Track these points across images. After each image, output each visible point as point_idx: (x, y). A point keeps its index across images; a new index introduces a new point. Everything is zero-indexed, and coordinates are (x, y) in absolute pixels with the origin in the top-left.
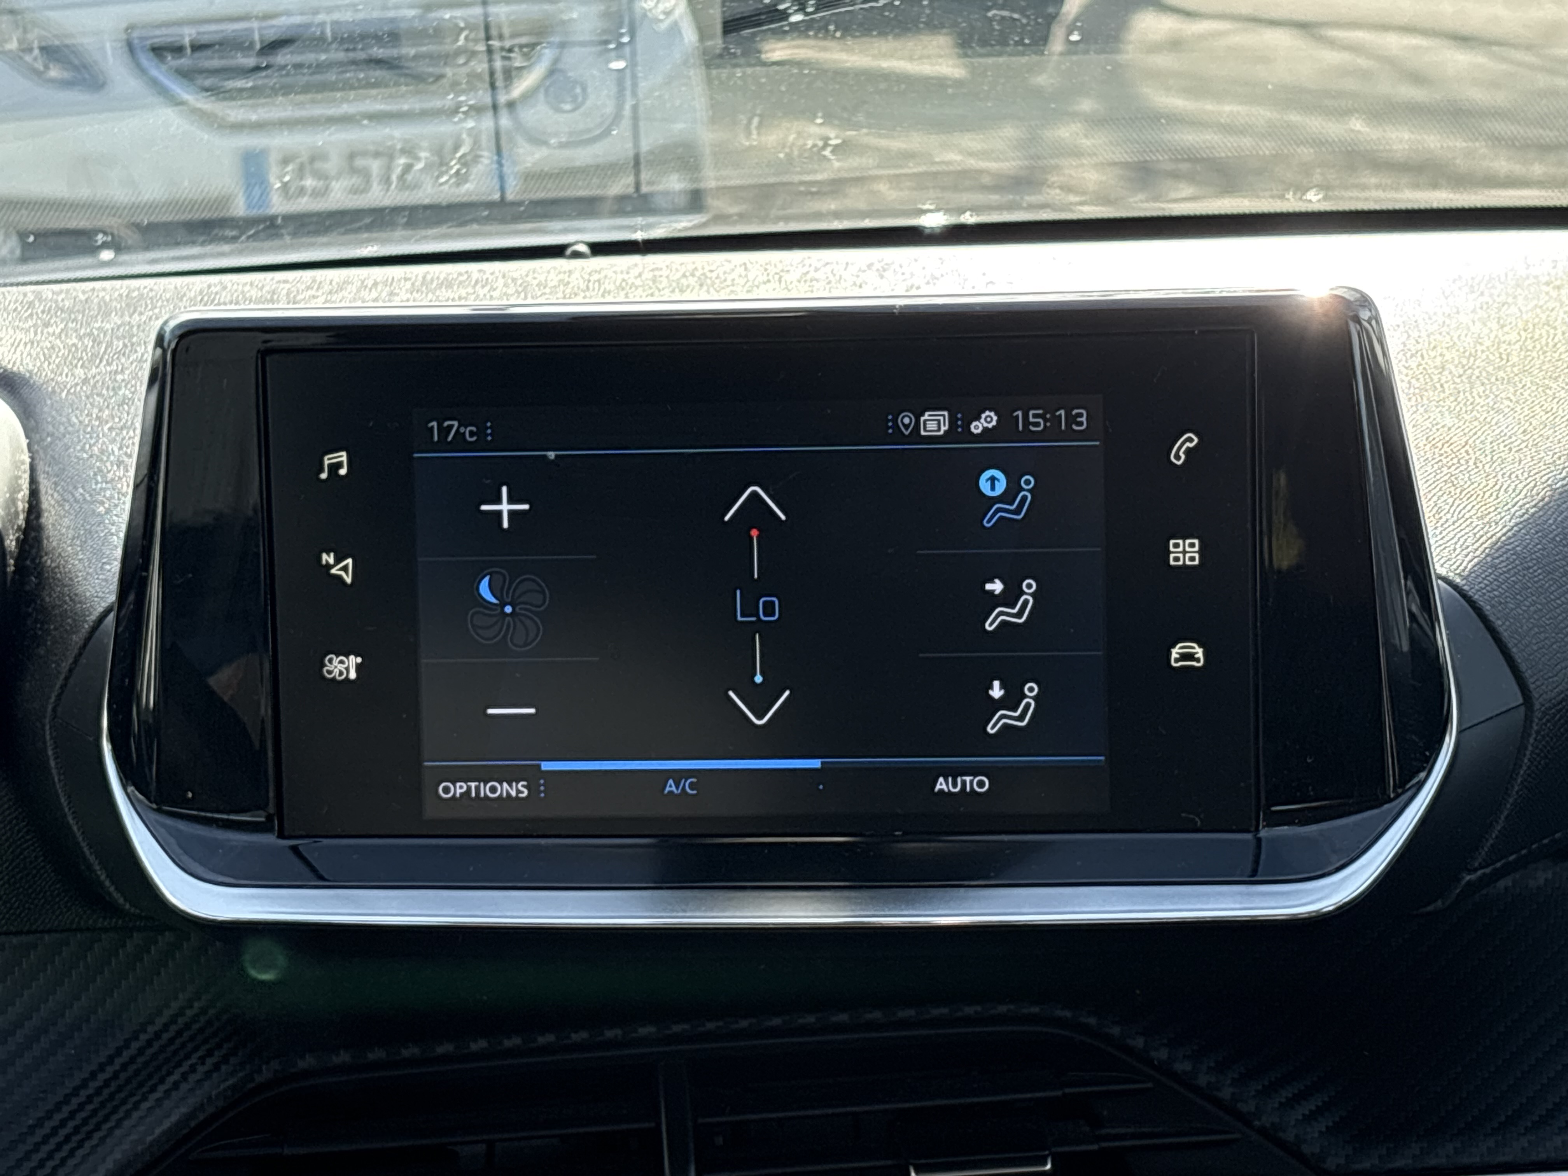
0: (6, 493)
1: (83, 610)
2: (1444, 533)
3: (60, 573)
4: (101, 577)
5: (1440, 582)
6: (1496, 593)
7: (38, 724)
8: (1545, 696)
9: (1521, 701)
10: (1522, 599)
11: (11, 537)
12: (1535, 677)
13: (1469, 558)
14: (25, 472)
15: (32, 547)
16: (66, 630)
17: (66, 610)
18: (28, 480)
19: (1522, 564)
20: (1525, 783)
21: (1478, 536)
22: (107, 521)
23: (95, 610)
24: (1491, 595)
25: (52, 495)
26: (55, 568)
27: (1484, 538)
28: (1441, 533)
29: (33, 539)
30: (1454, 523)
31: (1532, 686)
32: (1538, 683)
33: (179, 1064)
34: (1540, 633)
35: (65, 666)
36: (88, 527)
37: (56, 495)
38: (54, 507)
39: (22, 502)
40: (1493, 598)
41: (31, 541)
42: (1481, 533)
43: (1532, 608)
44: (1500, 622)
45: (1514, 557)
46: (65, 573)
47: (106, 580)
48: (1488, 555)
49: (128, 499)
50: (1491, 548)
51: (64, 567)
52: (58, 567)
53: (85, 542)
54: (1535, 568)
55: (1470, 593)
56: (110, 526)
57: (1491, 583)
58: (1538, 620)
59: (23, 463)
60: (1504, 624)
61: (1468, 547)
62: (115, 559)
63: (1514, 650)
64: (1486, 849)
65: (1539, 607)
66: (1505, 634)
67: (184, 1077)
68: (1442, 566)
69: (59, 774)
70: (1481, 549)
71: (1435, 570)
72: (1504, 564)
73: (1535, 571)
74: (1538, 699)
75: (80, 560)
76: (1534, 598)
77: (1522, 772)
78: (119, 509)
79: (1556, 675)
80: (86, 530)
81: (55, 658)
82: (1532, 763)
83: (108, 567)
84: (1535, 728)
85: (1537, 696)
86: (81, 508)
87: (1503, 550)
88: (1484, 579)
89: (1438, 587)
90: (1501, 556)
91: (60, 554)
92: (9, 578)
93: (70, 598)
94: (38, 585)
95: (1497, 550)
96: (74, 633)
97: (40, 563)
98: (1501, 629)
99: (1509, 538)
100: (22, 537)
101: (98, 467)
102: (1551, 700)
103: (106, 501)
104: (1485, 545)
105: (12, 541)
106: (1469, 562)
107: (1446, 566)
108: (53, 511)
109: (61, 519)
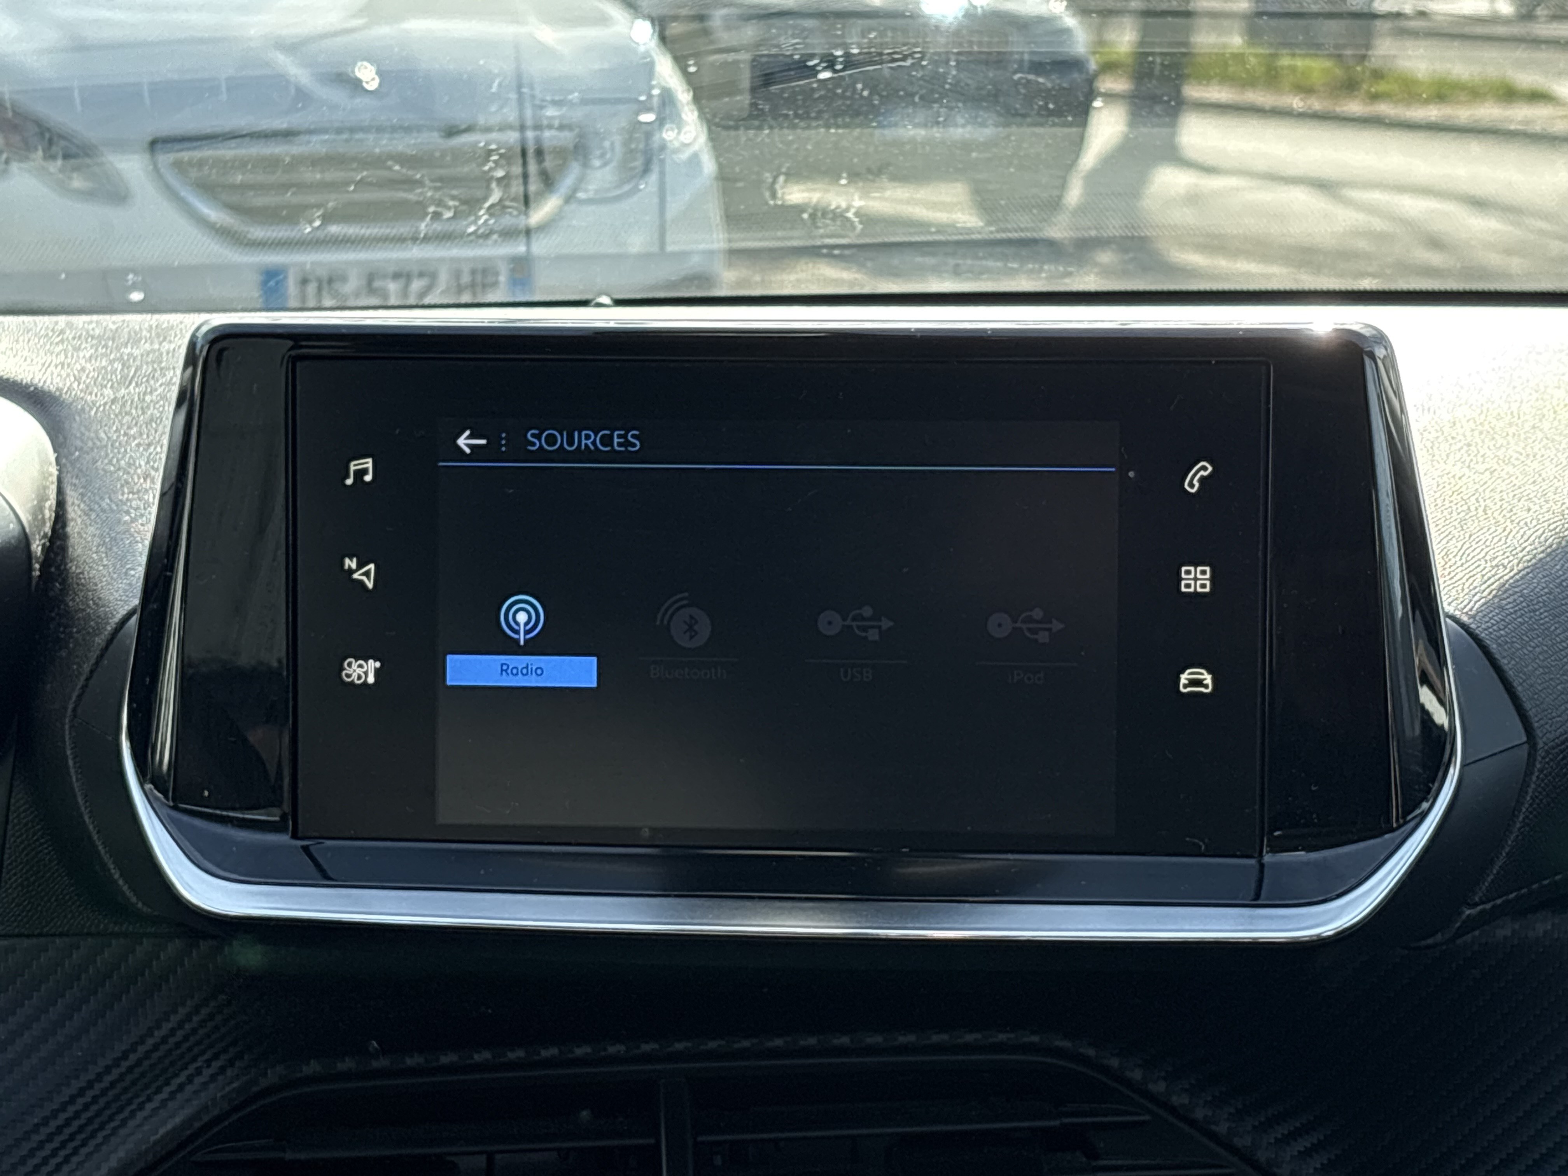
0: (33, 500)
1: (106, 613)
2: (1453, 574)
3: (85, 578)
4: (124, 581)
5: (1448, 620)
6: (1502, 632)
7: (58, 724)
8: (1548, 735)
9: (1524, 739)
10: (1527, 639)
11: (37, 542)
12: (1539, 716)
13: (1476, 598)
14: (52, 483)
15: (57, 554)
16: (89, 633)
17: (89, 613)
18: (55, 491)
19: (1529, 606)
20: (1527, 821)
21: (1486, 578)
22: (132, 530)
23: (118, 613)
24: (1498, 634)
25: (79, 506)
26: (80, 573)
27: (1492, 580)
28: (1449, 573)
29: (58, 547)
30: (1462, 565)
31: (1536, 725)
32: (1542, 722)
33: (185, 1067)
34: (1545, 673)
35: (86, 668)
36: (113, 535)
37: (82, 506)
38: (80, 516)
39: (50, 510)
40: (1499, 638)
41: (55, 549)
42: (1489, 575)
43: (1537, 649)
44: (1506, 661)
45: (1522, 599)
46: (89, 578)
47: (130, 584)
48: (1495, 596)
49: (154, 509)
50: (1499, 590)
51: (88, 573)
52: (82, 573)
53: (111, 549)
54: (1542, 611)
55: (1477, 631)
56: (136, 535)
57: (1498, 622)
58: (1543, 661)
59: (51, 475)
60: (1509, 663)
61: (1475, 588)
62: (140, 565)
63: (1520, 688)
64: (1486, 884)
65: (1545, 648)
66: (1511, 673)
67: (190, 1080)
68: (1449, 604)
69: (76, 772)
70: (1488, 590)
71: (1443, 608)
72: (1511, 605)
73: (1541, 614)
74: (1542, 738)
75: (104, 566)
76: (1540, 639)
77: (1524, 810)
78: (144, 519)
79: (1559, 716)
80: (111, 538)
81: (77, 660)
82: (1534, 801)
83: (132, 572)
84: (1538, 766)
85: (1541, 735)
86: (107, 518)
87: (1510, 592)
88: (1491, 619)
89: (1446, 625)
90: (1508, 597)
91: (85, 561)
92: (34, 582)
93: (94, 601)
94: (61, 590)
95: (1505, 592)
96: (98, 635)
97: (65, 569)
98: (1506, 668)
99: (1518, 581)
100: (48, 544)
101: (125, 480)
102: (1553, 740)
103: (132, 511)
104: (1493, 587)
105: (38, 546)
106: (1476, 602)
107: (1454, 604)
108: (79, 521)
109: (87, 527)
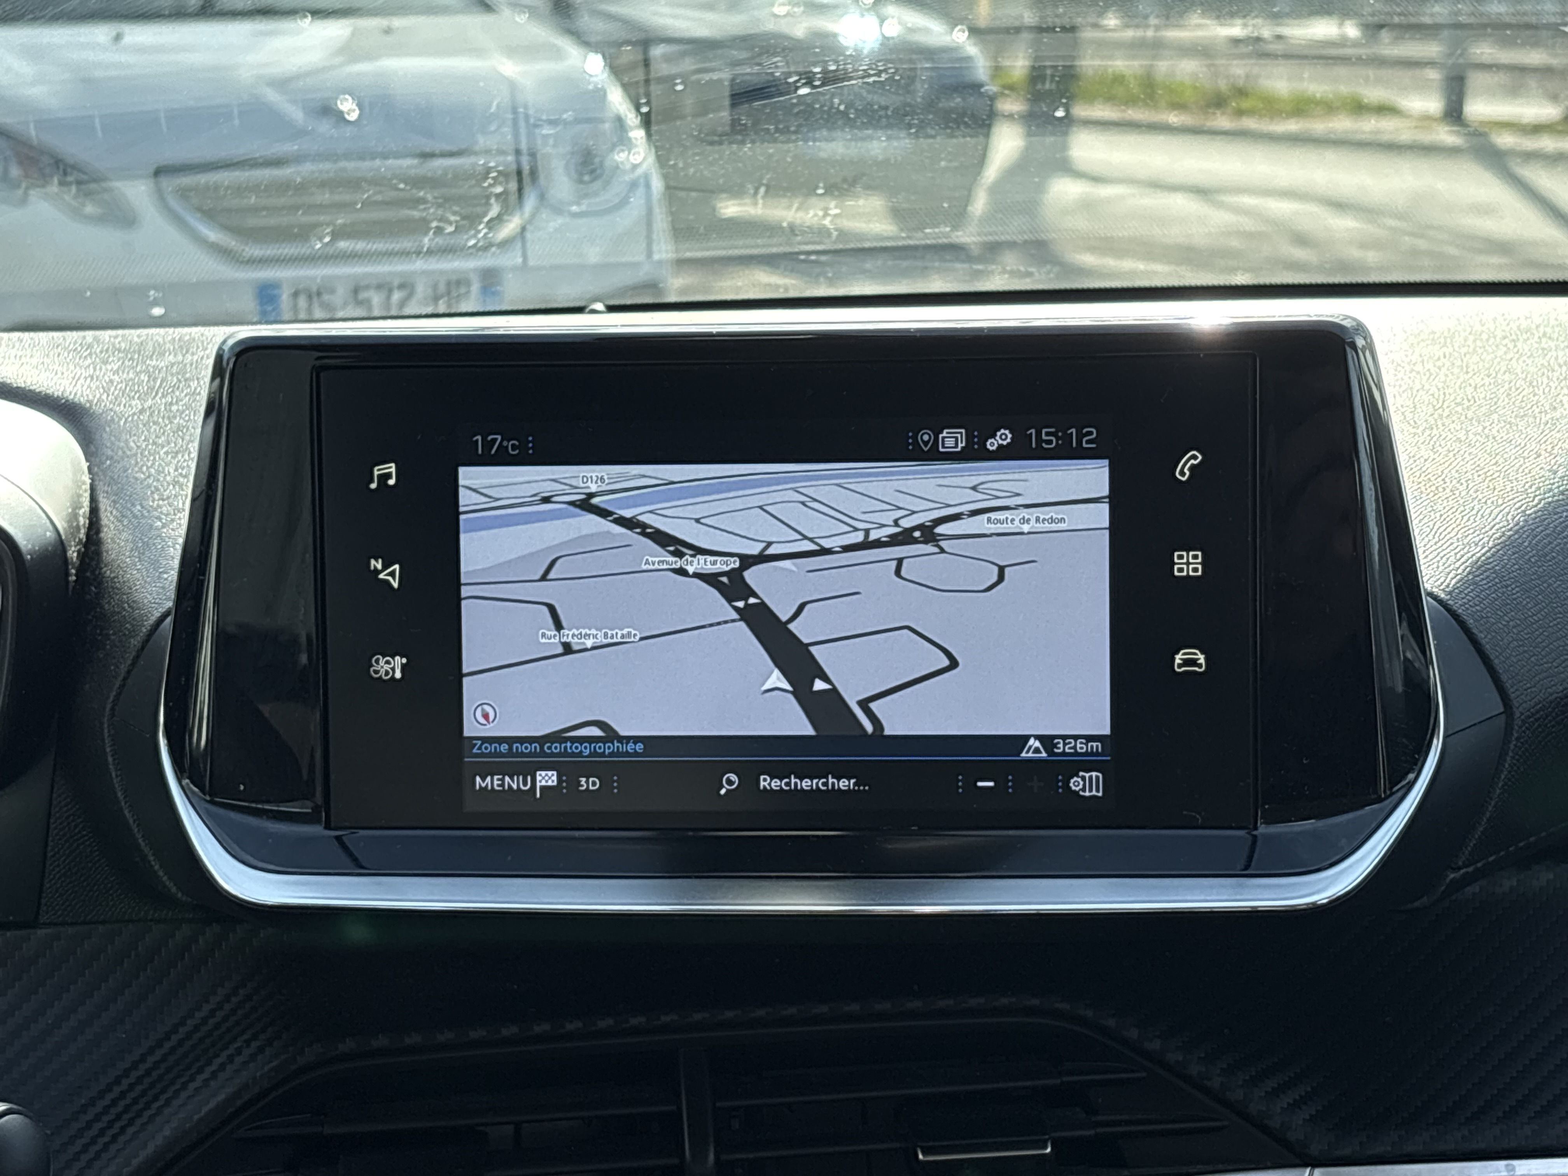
0: (68, 508)
1: (141, 616)
3: (119, 582)
4: (158, 585)
5: (1429, 599)
6: (1478, 608)
7: (97, 723)
8: (1524, 705)
9: (1502, 710)
10: (1501, 614)
12: (1515, 687)
13: (1451, 575)
14: (86, 491)
15: (92, 559)
16: (124, 635)
17: (124, 616)
18: (88, 499)
19: (1501, 582)
20: (1506, 787)
21: (1458, 556)
22: (164, 535)
23: (152, 615)
24: (1474, 610)
25: (111, 513)
26: (114, 578)
27: (1465, 557)
29: (93, 553)
30: (1436, 544)
31: (1513, 696)
32: (1518, 693)
33: (225, 1047)
34: (1519, 646)
35: (124, 668)
36: (146, 540)
37: (114, 512)
38: (113, 523)
39: (84, 518)
40: (1475, 613)
41: (91, 554)
42: (1462, 553)
43: (1511, 623)
44: (1482, 635)
45: (1494, 575)
46: (124, 582)
47: (163, 588)
48: (1469, 573)
49: (186, 515)
50: (1472, 567)
51: (123, 577)
52: (117, 577)
53: (143, 554)
54: (1513, 586)
55: (1455, 608)
56: (167, 540)
57: (1473, 598)
58: (1517, 634)
59: (84, 483)
60: (1486, 637)
62: (172, 569)
63: (1496, 661)
64: (1469, 848)
65: (1518, 622)
66: (1487, 646)
67: (231, 1058)
68: (1428, 582)
69: (116, 770)
70: (1462, 567)
71: (1424, 587)
72: (1485, 582)
74: (1518, 708)
75: (138, 570)
76: (1513, 613)
77: (1503, 777)
78: (175, 524)
79: (1534, 686)
80: (144, 543)
81: (114, 661)
82: (1512, 768)
83: (165, 576)
84: (1516, 735)
85: (1517, 705)
86: (139, 523)
87: (1483, 569)
88: (1466, 595)
89: (1427, 603)
90: (1482, 574)
91: (119, 566)
92: (71, 588)
93: (129, 604)
94: (96, 594)
95: (1478, 569)
96: (133, 637)
97: (99, 574)
98: (1483, 642)
99: (1489, 558)
100: (83, 549)
101: (155, 487)
102: (1529, 710)
103: (163, 517)
104: (1467, 564)
105: (74, 552)
106: (1452, 579)
107: (1433, 581)
108: (112, 527)
109: (120, 533)
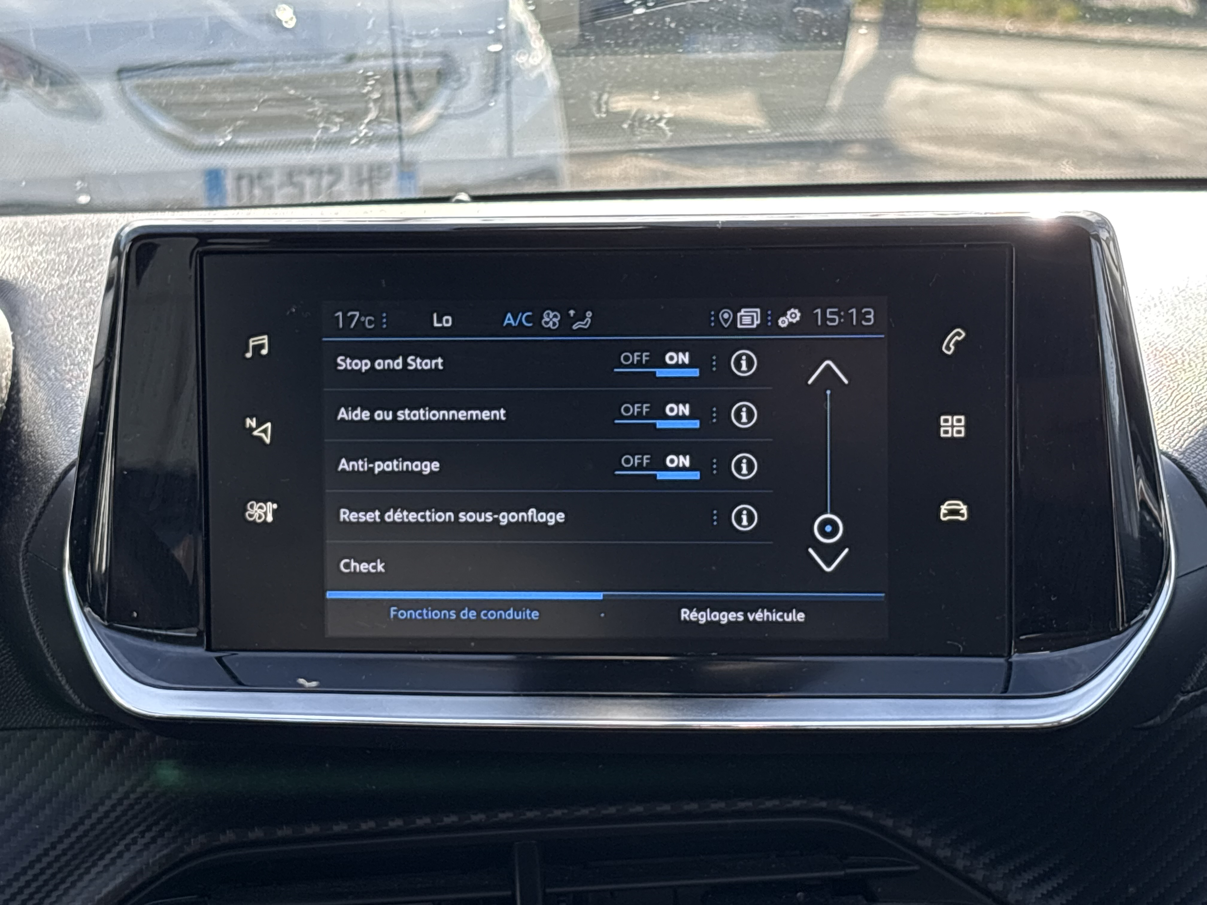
1: (51, 465)
2: (1165, 417)
3: (34, 436)
4: (67, 438)
5: (1163, 457)
7: (14, 557)
13: (1185, 437)
14: (9, 356)
15: (13, 416)
16: (37, 481)
17: (38, 465)
18: (11, 363)
21: (1192, 420)
22: (73, 395)
23: (61, 465)
24: (1203, 467)
25: (30, 376)
26: (31, 432)
27: (1198, 422)
28: (1162, 417)
29: (14, 410)
30: (1172, 410)
33: (123, 838)
35: (36, 510)
36: (58, 399)
37: (33, 375)
38: (31, 384)
39: (6, 380)
40: (1205, 470)
41: (11, 412)
42: (1195, 417)
46: (38, 436)
47: (71, 441)
48: (1201, 435)
50: (1204, 430)
51: (37, 431)
52: (33, 432)
53: (56, 411)
55: (1187, 466)
56: (76, 399)
57: (1203, 458)
59: (7, 349)
61: (1184, 429)
62: (79, 425)
64: (1197, 675)
67: (127, 848)
68: (1163, 443)
69: (29, 598)
70: (1194, 431)
71: (1158, 447)
75: (51, 426)
80: (56, 402)
81: (28, 504)
83: (73, 431)
86: (53, 385)
88: (1198, 454)
89: (1161, 460)
91: (35, 421)
93: (42, 455)
94: (15, 446)
96: (44, 483)
97: (19, 428)
100: (5, 407)
101: (68, 353)
103: (73, 379)
104: (1199, 428)
106: (1185, 441)
107: (1167, 443)
108: (30, 388)
109: (37, 393)
